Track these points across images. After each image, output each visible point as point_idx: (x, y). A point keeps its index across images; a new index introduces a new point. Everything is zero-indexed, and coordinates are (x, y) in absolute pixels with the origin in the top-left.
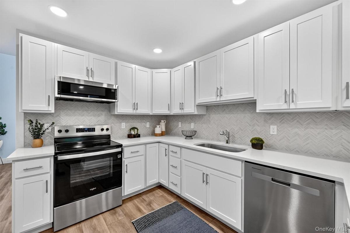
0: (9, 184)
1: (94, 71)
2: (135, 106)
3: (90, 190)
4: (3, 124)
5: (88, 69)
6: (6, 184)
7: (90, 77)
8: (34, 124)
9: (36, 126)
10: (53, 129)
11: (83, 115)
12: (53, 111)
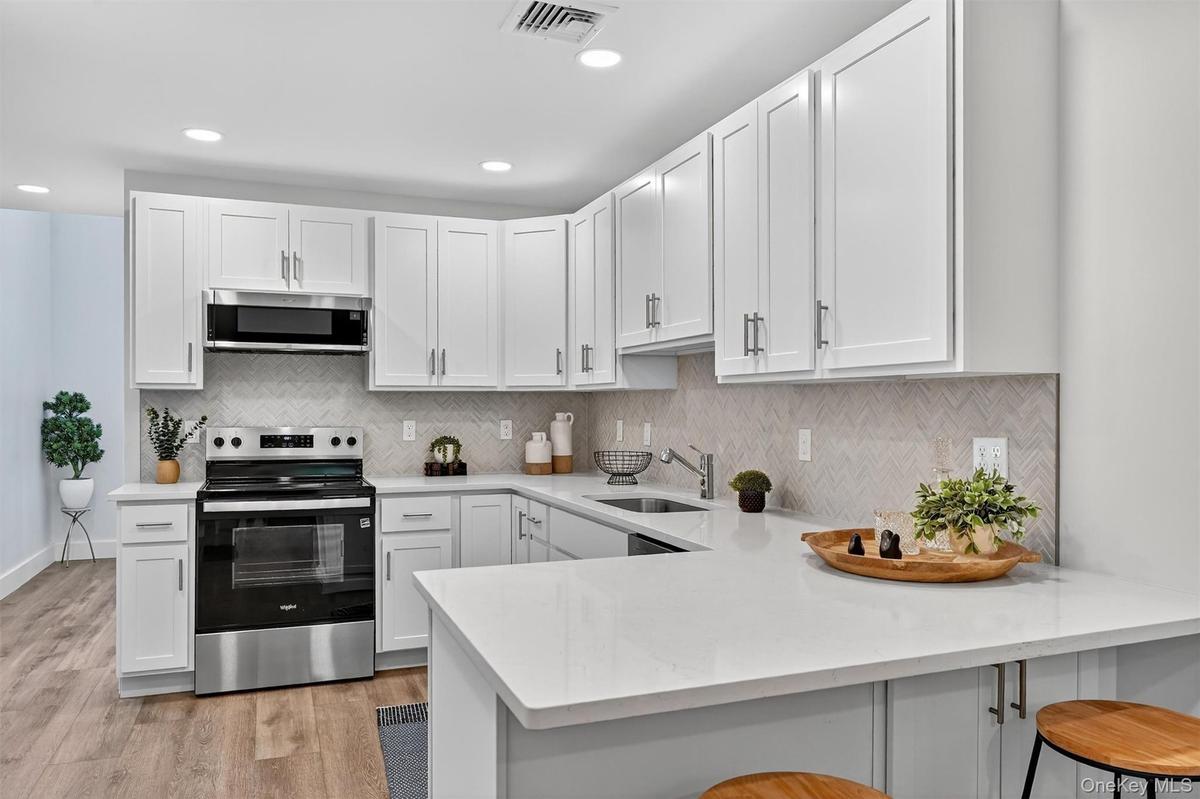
0: (110, 605)
1: (303, 259)
2: (437, 362)
3: (282, 608)
4: (95, 424)
5: (286, 255)
6: (103, 605)
7: (292, 281)
8: (161, 421)
9: (166, 426)
10: (203, 436)
11: (281, 396)
12: (200, 386)
